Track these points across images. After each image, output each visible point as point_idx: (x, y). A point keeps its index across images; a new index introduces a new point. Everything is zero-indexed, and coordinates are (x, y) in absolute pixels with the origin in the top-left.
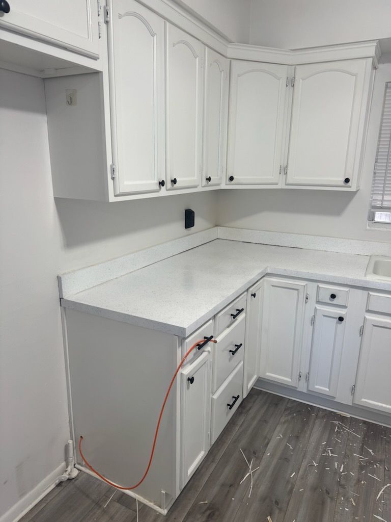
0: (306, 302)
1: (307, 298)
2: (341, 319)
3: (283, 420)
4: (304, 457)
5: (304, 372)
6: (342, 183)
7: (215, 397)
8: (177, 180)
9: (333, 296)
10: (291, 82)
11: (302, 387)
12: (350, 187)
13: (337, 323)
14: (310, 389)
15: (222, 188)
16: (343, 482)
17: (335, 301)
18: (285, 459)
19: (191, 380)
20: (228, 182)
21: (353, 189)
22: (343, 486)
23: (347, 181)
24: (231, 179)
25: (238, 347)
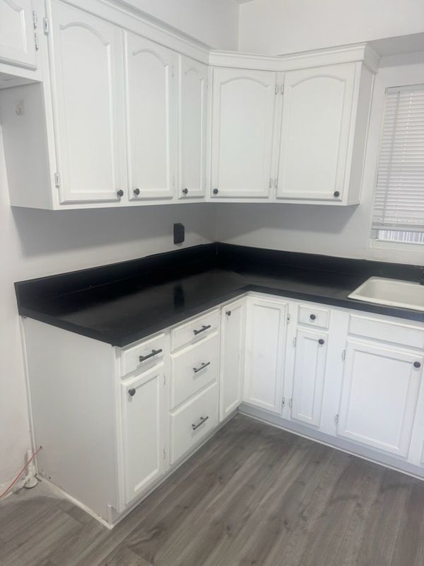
0: (288, 323)
1: (288, 319)
2: (321, 342)
3: (261, 447)
4: (271, 486)
5: (287, 398)
6: (332, 197)
7: (173, 415)
8: (140, 190)
9: (313, 317)
10: (280, 90)
11: (286, 414)
12: (341, 201)
13: (318, 346)
14: (293, 417)
15: (207, 201)
16: (305, 514)
17: (316, 322)
18: (251, 487)
19: (132, 392)
20: (213, 195)
21: (344, 203)
22: (305, 519)
23: (337, 194)
24: (216, 191)
25: (204, 365)
